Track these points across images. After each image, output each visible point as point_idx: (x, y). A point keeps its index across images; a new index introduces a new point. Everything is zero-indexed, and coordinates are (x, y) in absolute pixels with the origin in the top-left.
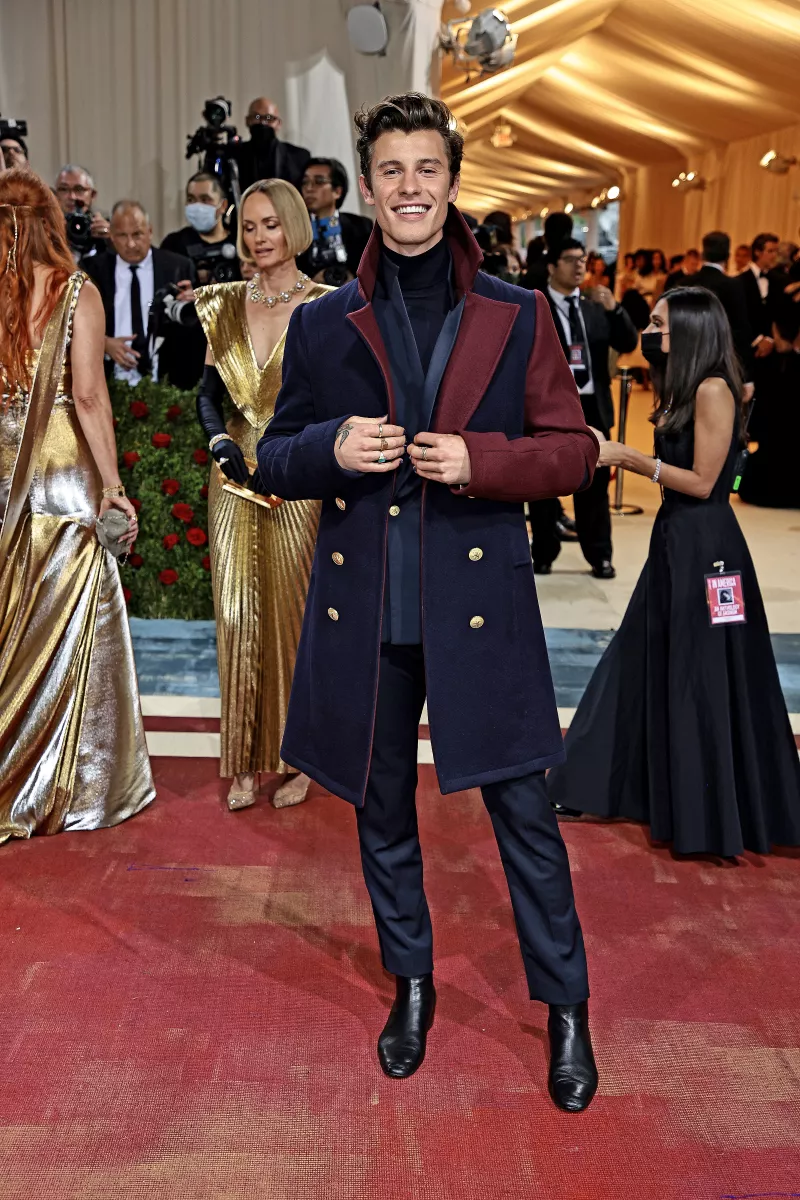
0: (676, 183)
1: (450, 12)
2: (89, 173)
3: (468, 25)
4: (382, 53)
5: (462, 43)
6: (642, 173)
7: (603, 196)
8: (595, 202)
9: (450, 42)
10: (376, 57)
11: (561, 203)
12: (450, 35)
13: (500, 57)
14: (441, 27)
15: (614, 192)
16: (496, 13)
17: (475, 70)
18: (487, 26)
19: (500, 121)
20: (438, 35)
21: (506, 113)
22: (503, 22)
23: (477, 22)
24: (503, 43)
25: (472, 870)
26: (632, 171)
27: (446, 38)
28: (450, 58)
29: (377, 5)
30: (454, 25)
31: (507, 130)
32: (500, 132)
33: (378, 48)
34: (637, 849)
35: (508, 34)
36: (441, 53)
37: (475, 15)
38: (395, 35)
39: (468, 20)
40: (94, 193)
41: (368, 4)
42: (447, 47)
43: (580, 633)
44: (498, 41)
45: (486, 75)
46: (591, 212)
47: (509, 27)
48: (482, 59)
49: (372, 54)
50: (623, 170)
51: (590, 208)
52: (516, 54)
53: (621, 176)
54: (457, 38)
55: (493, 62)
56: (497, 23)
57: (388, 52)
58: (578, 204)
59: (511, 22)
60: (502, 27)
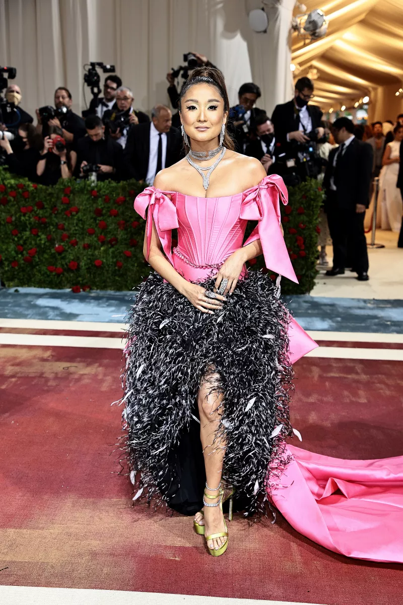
0: (397, 94)
1: (296, 11)
2: (130, 90)
3: (306, 17)
4: (265, 32)
5: (302, 26)
6: (380, 90)
7: (360, 102)
8: (357, 105)
9: (296, 26)
10: (262, 33)
11: (339, 106)
12: (297, 22)
13: (320, 32)
14: (293, 19)
15: (366, 100)
16: (319, 11)
17: (308, 39)
18: (315, 17)
19: (311, 67)
20: (291, 23)
21: (315, 63)
22: (322, 16)
23: (310, 16)
24: (322, 25)
25: (316, 401)
26: (375, 89)
27: (294, 24)
28: (296, 33)
29: (263, 9)
30: (299, 17)
31: (315, 71)
32: (312, 72)
33: (263, 29)
34: (394, 393)
35: (324, 21)
36: (292, 30)
37: (309, 13)
38: (271, 23)
39: (305, 14)
40: (133, 100)
41: (259, 9)
42: (295, 28)
43: (359, 300)
44: (320, 24)
45: (313, 41)
46: (354, 110)
47: (325, 17)
48: (312, 33)
49: (260, 32)
50: (370, 89)
51: (354, 108)
52: (327, 31)
53: (369, 92)
54: (300, 24)
55: (317, 34)
56: (319, 16)
57: (268, 31)
58: (348, 106)
59: (326, 15)
60: (322, 17)
